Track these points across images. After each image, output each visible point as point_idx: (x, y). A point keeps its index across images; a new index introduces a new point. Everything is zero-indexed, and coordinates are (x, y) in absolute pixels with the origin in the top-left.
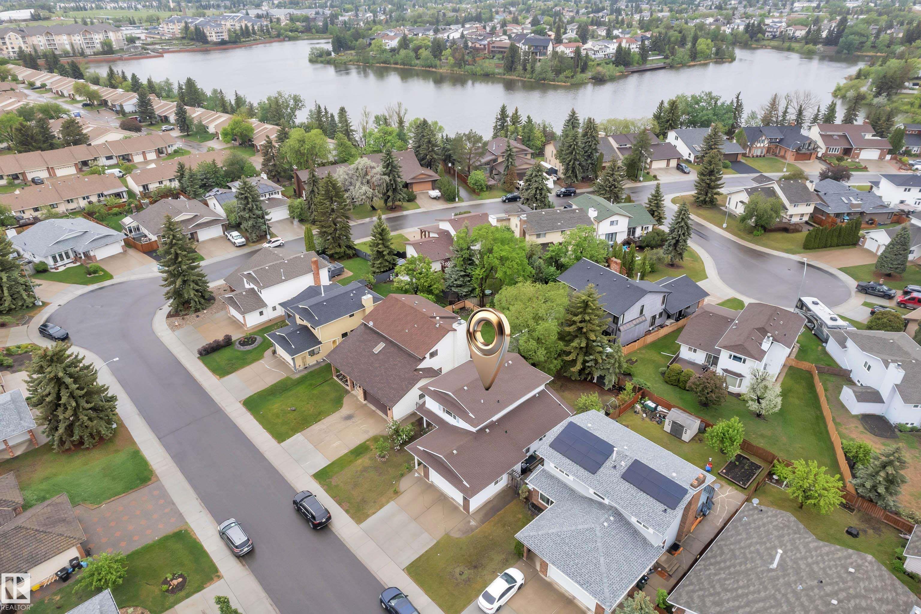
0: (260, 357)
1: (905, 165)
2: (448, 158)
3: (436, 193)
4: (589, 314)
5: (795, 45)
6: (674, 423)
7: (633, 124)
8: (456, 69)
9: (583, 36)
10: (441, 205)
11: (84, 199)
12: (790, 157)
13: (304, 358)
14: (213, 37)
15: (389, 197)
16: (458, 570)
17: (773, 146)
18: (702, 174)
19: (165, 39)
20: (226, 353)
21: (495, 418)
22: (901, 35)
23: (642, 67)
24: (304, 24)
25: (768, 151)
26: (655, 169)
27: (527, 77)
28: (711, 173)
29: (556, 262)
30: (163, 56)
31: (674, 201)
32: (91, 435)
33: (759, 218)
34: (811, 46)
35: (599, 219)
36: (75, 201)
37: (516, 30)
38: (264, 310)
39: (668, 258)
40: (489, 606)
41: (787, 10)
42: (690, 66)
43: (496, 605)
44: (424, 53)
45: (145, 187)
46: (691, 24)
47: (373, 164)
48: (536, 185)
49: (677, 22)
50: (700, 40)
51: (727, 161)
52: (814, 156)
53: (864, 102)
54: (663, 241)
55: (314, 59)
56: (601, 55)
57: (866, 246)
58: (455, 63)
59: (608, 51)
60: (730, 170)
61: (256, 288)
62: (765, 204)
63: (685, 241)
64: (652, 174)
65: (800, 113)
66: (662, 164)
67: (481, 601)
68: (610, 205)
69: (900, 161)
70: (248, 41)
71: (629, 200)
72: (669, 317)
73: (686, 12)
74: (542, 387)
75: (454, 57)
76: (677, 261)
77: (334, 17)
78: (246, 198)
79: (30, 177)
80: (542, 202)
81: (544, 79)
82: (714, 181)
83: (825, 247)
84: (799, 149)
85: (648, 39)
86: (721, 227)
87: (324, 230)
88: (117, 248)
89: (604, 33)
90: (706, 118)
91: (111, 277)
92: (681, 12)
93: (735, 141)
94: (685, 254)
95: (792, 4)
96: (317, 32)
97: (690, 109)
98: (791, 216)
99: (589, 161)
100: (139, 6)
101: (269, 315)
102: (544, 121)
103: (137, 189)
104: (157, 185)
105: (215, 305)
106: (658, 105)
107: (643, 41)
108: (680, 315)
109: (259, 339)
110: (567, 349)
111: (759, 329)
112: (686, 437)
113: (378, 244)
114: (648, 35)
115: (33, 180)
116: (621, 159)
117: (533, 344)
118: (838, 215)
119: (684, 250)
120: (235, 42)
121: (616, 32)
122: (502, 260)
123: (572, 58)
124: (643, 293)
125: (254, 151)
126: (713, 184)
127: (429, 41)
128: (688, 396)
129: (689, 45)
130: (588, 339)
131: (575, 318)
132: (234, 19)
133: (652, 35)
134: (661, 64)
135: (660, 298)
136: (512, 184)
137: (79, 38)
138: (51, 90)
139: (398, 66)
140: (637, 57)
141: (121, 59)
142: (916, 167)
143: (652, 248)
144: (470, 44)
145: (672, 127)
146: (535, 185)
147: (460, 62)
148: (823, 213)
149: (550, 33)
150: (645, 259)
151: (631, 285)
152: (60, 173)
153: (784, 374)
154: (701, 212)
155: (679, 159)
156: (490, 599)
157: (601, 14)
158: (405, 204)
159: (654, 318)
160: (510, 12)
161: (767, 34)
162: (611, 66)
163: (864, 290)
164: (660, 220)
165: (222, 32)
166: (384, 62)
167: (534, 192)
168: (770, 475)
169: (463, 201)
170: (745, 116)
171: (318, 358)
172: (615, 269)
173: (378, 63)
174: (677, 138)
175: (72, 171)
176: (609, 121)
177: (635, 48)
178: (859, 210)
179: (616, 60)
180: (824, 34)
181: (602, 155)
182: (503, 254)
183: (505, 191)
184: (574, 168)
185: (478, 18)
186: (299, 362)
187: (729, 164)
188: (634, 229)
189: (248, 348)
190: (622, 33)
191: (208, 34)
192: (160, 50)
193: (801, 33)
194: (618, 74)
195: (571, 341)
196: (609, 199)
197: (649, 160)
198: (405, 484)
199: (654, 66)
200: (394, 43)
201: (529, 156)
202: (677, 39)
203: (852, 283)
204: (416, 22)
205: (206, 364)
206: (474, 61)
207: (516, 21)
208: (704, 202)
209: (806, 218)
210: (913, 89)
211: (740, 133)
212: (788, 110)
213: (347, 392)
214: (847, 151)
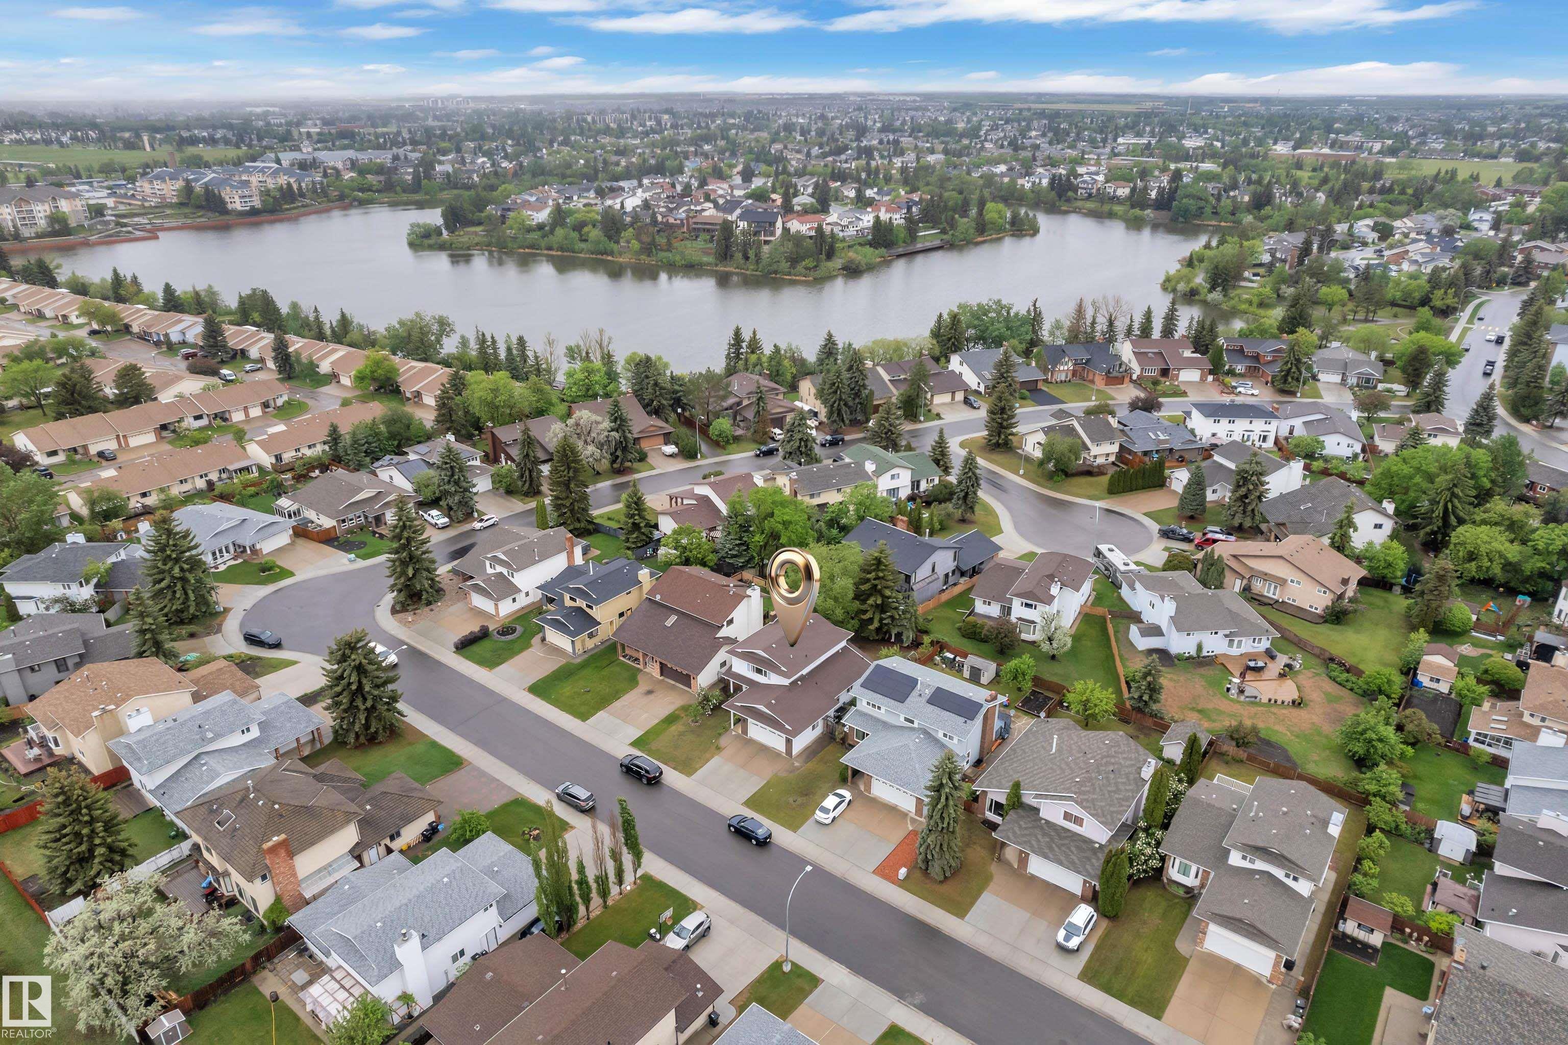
0: (528, 646)
1: (1227, 388)
2: (677, 402)
3: (671, 449)
4: (882, 571)
5: (1117, 208)
6: (972, 667)
7: (905, 344)
8: (643, 257)
9: (823, 201)
10: (681, 465)
11: (201, 477)
12: (1100, 383)
13: (583, 641)
14: (237, 204)
15: (617, 457)
16: (791, 800)
17: (1077, 367)
18: (991, 412)
19: (151, 207)
20: (486, 645)
21: (804, 672)
22: (1246, 198)
23: (911, 248)
24: (382, 178)
25: (1074, 375)
26: (937, 405)
27: (750, 270)
28: (1003, 410)
29: (838, 523)
30: (157, 238)
31: (962, 445)
32: (384, 728)
33: (1058, 461)
34: (1137, 211)
35: (878, 473)
36: (190, 481)
37: (720, 189)
38: (517, 596)
39: (958, 513)
40: (826, 816)
41: (1108, 150)
42: (977, 244)
43: (831, 815)
44: (595, 234)
45: (278, 458)
46: (975, 175)
47: (599, 419)
48: (800, 436)
49: (955, 172)
50: (990, 205)
51: (1024, 391)
52: (1127, 380)
53: (1197, 297)
54: (952, 494)
55: (418, 242)
56: (851, 231)
57: (1173, 487)
58: (641, 248)
59: (861, 225)
60: (1029, 402)
61: (505, 573)
62: (1063, 444)
63: (975, 493)
64: (934, 411)
65: (1111, 323)
66: (946, 398)
67: (819, 815)
68: (890, 455)
69: (1223, 383)
70: (294, 208)
71: (909, 448)
72: (963, 574)
73: (968, 155)
74: (843, 644)
75: (640, 241)
76: (968, 516)
77: (427, 165)
78: (452, 467)
79: (93, 450)
80: (807, 455)
81: (776, 272)
82: (1007, 420)
83: (1131, 490)
84: (1109, 372)
85: (916, 203)
86: (1017, 474)
87: (560, 502)
88: (284, 539)
89: (852, 194)
90: (996, 333)
91: (292, 574)
92: (959, 154)
93: (1034, 364)
94: (977, 508)
95: (1115, 140)
96: (404, 191)
97: (976, 322)
98: (1095, 457)
99: (857, 401)
100: (64, 139)
101: (522, 601)
102: (790, 345)
103: (267, 461)
104: (294, 453)
105: (447, 597)
106: (935, 318)
107: (909, 209)
108: (975, 571)
109: (519, 629)
110: (864, 607)
111: (1047, 576)
112: (984, 680)
113: (633, 516)
114: (916, 197)
115: (101, 454)
116: (896, 394)
117: (830, 603)
118: (1146, 453)
119: (974, 503)
120: (272, 211)
121: (870, 193)
122: (786, 524)
123: (811, 237)
124: (934, 549)
125: (402, 400)
126: (1005, 423)
127: (598, 213)
128: (984, 647)
129: (974, 212)
130: (883, 596)
131: (869, 576)
132: (264, 173)
133: (921, 199)
134: (937, 243)
135: (950, 554)
136: (765, 433)
137: (9, 210)
138: (15, 307)
139: (554, 253)
140: (903, 234)
141: (86, 244)
142: (1239, 389)
143: (940, 503)
144: (660, 218)
145: (956, 349)
146: (797, 436)
147: (649, 248)
148: (1130, 452)
149: (774, 196)
150: (931, 515)
151: (921, 542)
152: (134, 442)
153: (1078, 621)
154: (995, 456)
155: (966, 391)
156: (826, 811)
157: (843, 157)
158: (636, 465)
159: (947, 575)
160: (706, 156)
161: (1080, 191)
162: (868, 250)
163: (1167, 534)
164: (946, 470)
165: (250, 196)
166: (532, 247)
167: (797, 444)
168: (1060, 703)
169: (707, 458)
170: (1047, 326)
171: (596, 641)
172: (901, 527)
173: (520, 247)
174: (961, 364)
175: (151, 438)
176: (874, 342)
177: (898, 219)
178: (1167, 446)
179: (874, 239)
180: (1153, 194)
181: (872, 393)
182: (786, 518)
183: (755, 441)
184: (839, 411)
185: (659, 169)
186: (578, 646)
187: (1027, 393)
188: (918, 482)
189: (510, 637)
190: (877, 193)
191: (228, 200)
192: (149, 227)
193: (1123, 192)
194: (878, 260)
195: (867, 599)
196: (886, 448)
197: (929, 396)
198: (724, 741)
199: (928, 244)
200: (542, 216)
201: (781, 397)
202: (956, 204)
203: (1154, 527)
204: (564, 176)
205: (467, 658)
206: (669, 244)
207: (720, 175)
208: (998, 445)
209: (1112, 459)
210: (1252, 281)
211: (1039, 353)
212: (1097, 320)
213: (640, 670)
214: (1165, 372)
